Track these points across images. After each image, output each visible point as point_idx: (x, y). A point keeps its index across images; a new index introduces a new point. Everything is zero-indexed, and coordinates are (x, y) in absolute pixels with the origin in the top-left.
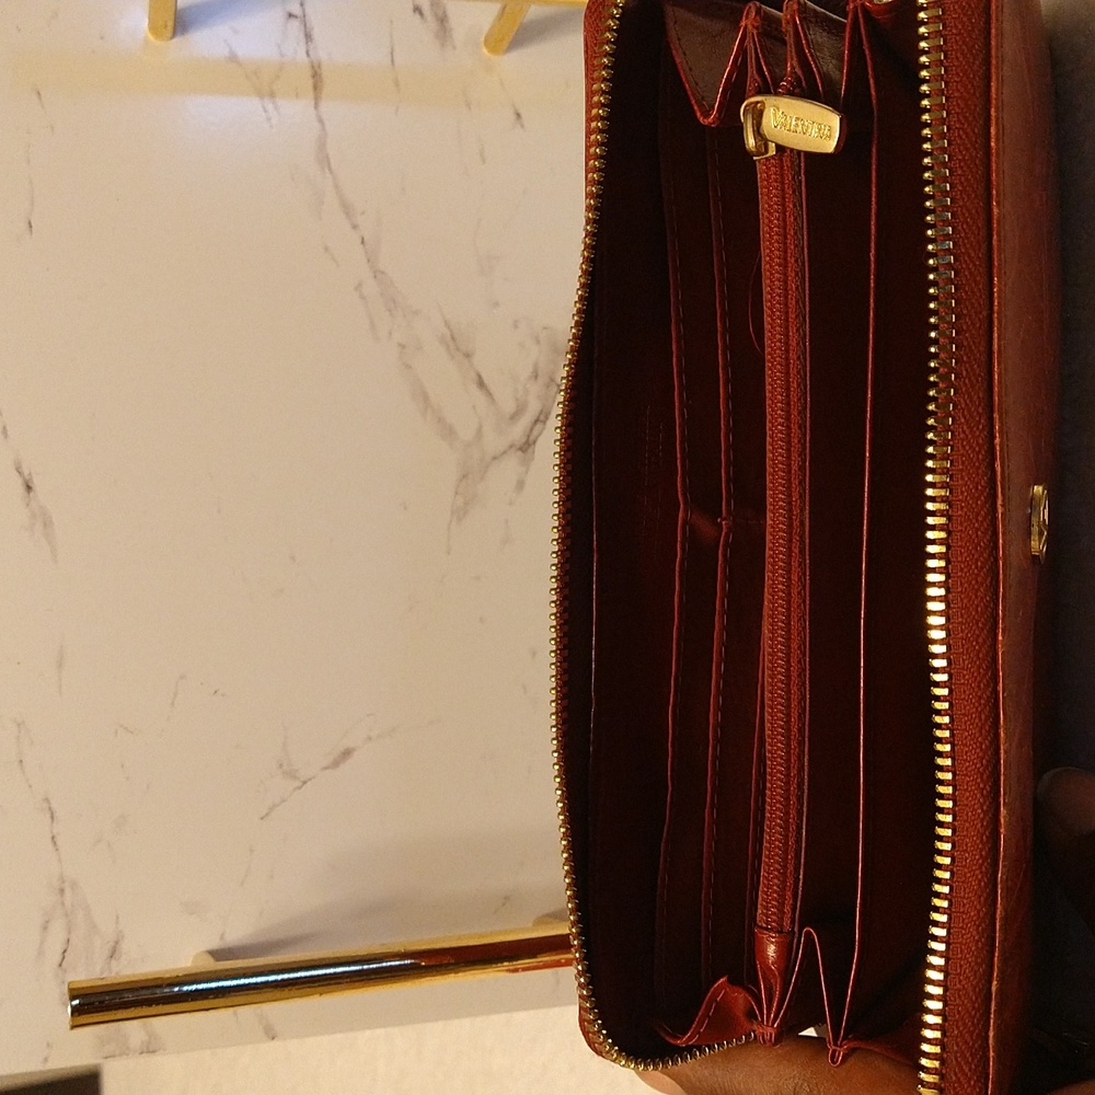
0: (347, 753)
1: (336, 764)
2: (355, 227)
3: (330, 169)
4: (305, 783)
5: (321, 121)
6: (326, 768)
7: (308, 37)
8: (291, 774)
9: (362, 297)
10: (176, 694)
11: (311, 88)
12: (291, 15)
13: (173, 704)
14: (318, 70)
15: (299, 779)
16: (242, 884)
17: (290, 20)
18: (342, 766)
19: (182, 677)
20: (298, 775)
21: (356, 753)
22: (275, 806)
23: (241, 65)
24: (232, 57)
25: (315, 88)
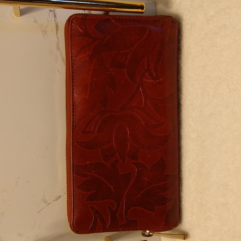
0: (60, 197)
3: (60, 50)
4: (49, 204)
5: (58, 38)
6: (54, 201)
7: (55, 16)
8: (45, 202)
10: (17, 182)
11: (55, 29)
13: (16, 184)
14: (57, 25)
15: (47, 203)
16: (32, 229)
17: (51, 12)
18: (58, 200)
19: (19, 178)
20: (47, 202)
21: (62, 197)
22: (41, 210)
23: (37, 23)
24: (36, 21)
25: (56, 29)
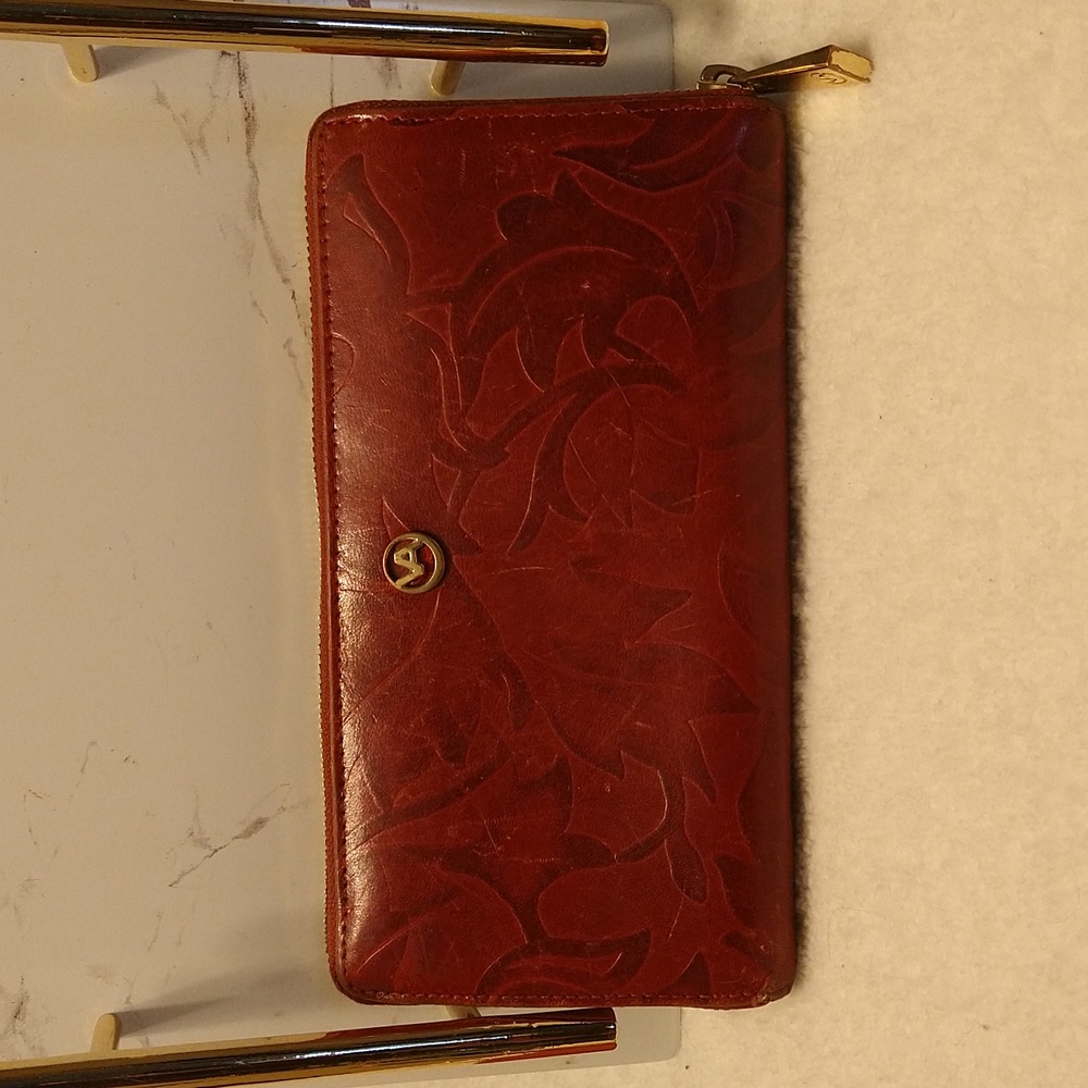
0: (260, 822)
1: (247, 834)
2: (285, 280)
3: (261, 218)
4: (216, 851)
5: (253, 167)
6: (237, 838)
7: (242, 77)
8: (202, 843)
9: (291, 355)
10: (86, 761)
11: (244, 133)
12: (224, 53)
13: (83, 769)
14: (251, 112)
15: (210, 847)
16: (149, 948)
17: (224, 57)
18: (253, 835)
19: (93, 743)
20: (208, 843)
21: (268, 823)
22: (184, 874)
23: (168, 107)
24: (160, 99)
25: (248, 132)
